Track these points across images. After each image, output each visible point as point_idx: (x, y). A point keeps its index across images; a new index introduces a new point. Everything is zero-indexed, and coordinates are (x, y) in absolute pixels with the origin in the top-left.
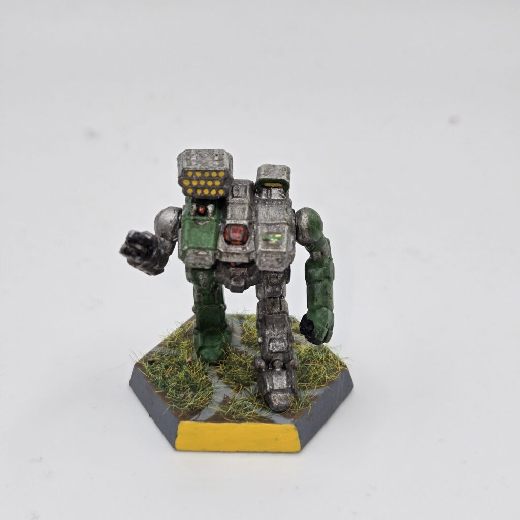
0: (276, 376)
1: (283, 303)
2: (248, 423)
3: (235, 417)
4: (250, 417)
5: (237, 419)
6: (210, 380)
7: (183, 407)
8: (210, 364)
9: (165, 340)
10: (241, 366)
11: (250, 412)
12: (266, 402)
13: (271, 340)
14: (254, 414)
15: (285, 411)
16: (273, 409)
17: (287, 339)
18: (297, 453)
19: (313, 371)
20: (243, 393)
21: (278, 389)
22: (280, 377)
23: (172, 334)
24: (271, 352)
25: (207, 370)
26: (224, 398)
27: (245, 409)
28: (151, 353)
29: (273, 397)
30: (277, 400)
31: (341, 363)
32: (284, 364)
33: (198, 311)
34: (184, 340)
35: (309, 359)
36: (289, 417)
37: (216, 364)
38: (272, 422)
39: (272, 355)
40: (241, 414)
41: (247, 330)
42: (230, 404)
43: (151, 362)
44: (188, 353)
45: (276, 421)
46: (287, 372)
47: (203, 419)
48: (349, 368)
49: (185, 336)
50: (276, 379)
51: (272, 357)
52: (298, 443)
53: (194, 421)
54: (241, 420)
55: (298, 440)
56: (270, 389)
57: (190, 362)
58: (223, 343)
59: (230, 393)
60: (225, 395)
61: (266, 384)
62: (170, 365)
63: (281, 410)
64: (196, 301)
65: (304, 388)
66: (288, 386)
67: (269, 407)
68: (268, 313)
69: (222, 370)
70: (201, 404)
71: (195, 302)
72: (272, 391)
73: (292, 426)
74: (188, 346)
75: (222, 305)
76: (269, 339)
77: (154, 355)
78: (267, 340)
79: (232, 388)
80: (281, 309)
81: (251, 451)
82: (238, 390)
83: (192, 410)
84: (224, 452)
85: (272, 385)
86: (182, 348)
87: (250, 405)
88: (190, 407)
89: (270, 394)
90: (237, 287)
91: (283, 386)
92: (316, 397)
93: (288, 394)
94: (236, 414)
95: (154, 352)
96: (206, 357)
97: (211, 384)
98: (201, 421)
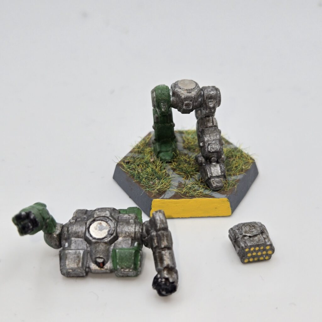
0: (213, 168)
1: (214, 120)
2: (197, 198)
3: (189, 195)
4: (198, 195)
5: (190, 196)
6: (167, 172)
7: (153, 190)
8: (167, 163)
9: (134, 149)
10: (186, 163)
11: (198, 192)
12: (207, 185)
13: (209, 144)
14: (200, 192)
15: (220, 189)
16: (212, 189)
17: (219, 143)
18: (229, 216)
19: (234, 164)
20: (191, 180)
21: (215, 176)
22: (216, 168)
23: (137, 145)
24: (210, 152)
25: (165, 166)
26: (179, 183)
27: (194, 190)
28: (125, 157)
29: (213, 181)
30: (215, 183)
31: (251, 158)
32: (217, 160)
33: (156, 128)
34: (146, 148)
35: (230, 157)
36: (223, 194)
37: (170, 162)
38: (213, 197)
39: (210, 154)
40: (192, 193)
41: (186, 140)
42: (184, 187)
43: (128, 163)
44: (151, 156)
45: (215, 197)
46: (220, 165)
47: (168, 198)
48: (256, 161)
49: (147, 146)
50: (213, 169)
51: (210, 155)
52: (230, 210)
53: (162, 199)
54: (192, 197)
55: (230, 208)
56: (210, 176)
57: (154, 162)
58: (173, 148)
59: (182, 180)
60: (179, 181)
61: (207, 173)
62: (140, 164)
63: (218, 189)
64: (155, 121)
65: (230, 175)
66: (222, 174)
67: (209, 188)
68: (205, 127)
69: (175, 166)
70: (165, 188)
71: (155, 123)
72: (212, 177)
73: (226, 199)
74: (150, 152)
75: (172, 123)
76: (207, 144)
77: (128, 158)
78: (207, 145)
79: (183, 177)
80: (213, 124)
81: (199, 216)
82: (187, 178)
83: (160, 192)
84: (182, 218)
85: (211, 173)
86: (146, 153)
87: (196, 187)
88: (158, 190)
89: (210, 179)
90: (187, 110)
91: (218, 174)
92: (239, 180)
93: (222, 179)
94: (189, 193)
95: (128, 156)
96: (163, 158)
97: (169, 175)
98: (166, 198)
